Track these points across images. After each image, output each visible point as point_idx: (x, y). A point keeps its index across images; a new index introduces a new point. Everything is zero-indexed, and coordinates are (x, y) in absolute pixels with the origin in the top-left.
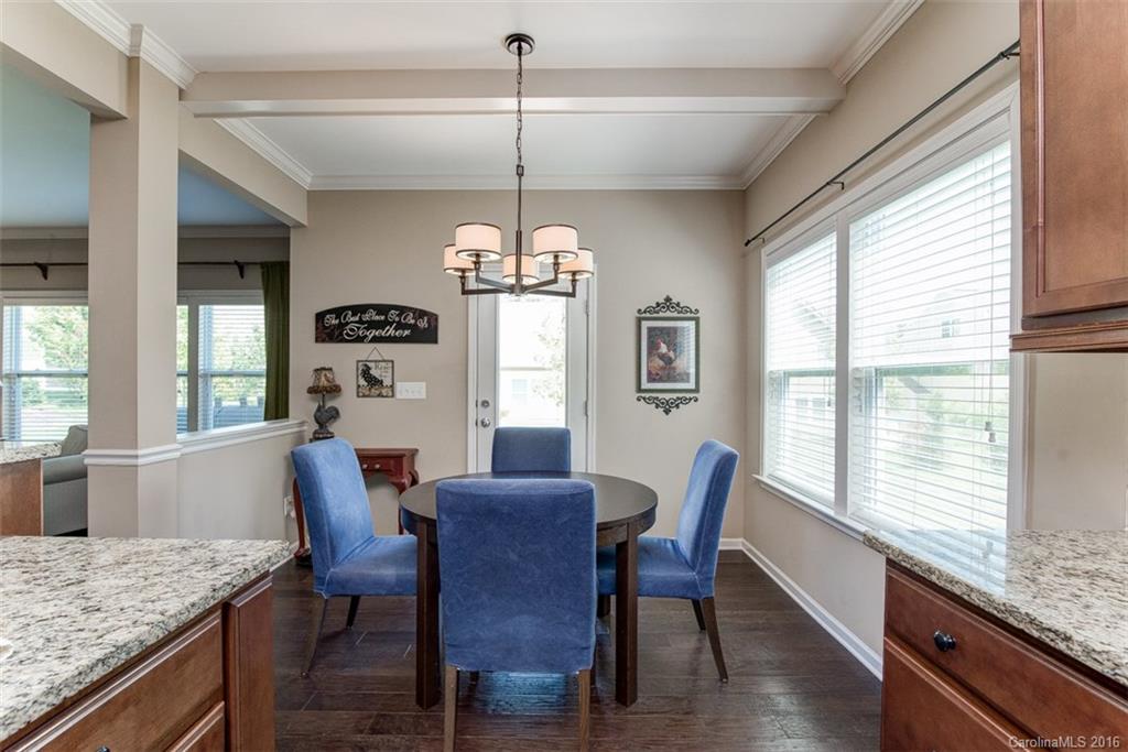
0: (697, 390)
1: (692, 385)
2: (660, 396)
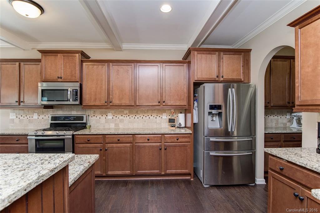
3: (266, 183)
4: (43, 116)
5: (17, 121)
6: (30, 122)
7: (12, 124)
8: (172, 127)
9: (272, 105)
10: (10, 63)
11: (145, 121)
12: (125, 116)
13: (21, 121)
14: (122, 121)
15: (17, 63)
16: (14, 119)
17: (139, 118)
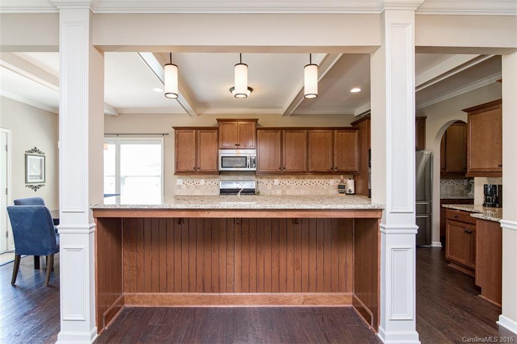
0: (45, 182)
1: (43, 180)
2: (33, 184)
3: (441, 246)
4: (210, 182)
5: (184, 187)
6: (197, 188)
7: (179, 191)
8: (341, 193)
9: (447, 171)
10: (187, 131)
11: (312, 188)
12: (292, 182)
13: (188, 187)
14: (289, 187)
15: (194, 131)
16: (180, 185)
17: (306, 184)
